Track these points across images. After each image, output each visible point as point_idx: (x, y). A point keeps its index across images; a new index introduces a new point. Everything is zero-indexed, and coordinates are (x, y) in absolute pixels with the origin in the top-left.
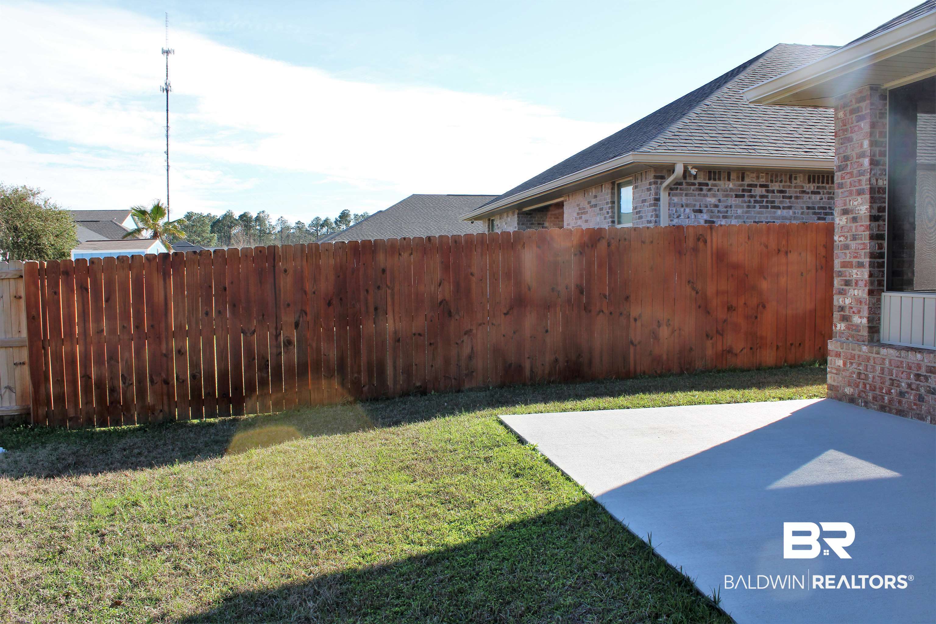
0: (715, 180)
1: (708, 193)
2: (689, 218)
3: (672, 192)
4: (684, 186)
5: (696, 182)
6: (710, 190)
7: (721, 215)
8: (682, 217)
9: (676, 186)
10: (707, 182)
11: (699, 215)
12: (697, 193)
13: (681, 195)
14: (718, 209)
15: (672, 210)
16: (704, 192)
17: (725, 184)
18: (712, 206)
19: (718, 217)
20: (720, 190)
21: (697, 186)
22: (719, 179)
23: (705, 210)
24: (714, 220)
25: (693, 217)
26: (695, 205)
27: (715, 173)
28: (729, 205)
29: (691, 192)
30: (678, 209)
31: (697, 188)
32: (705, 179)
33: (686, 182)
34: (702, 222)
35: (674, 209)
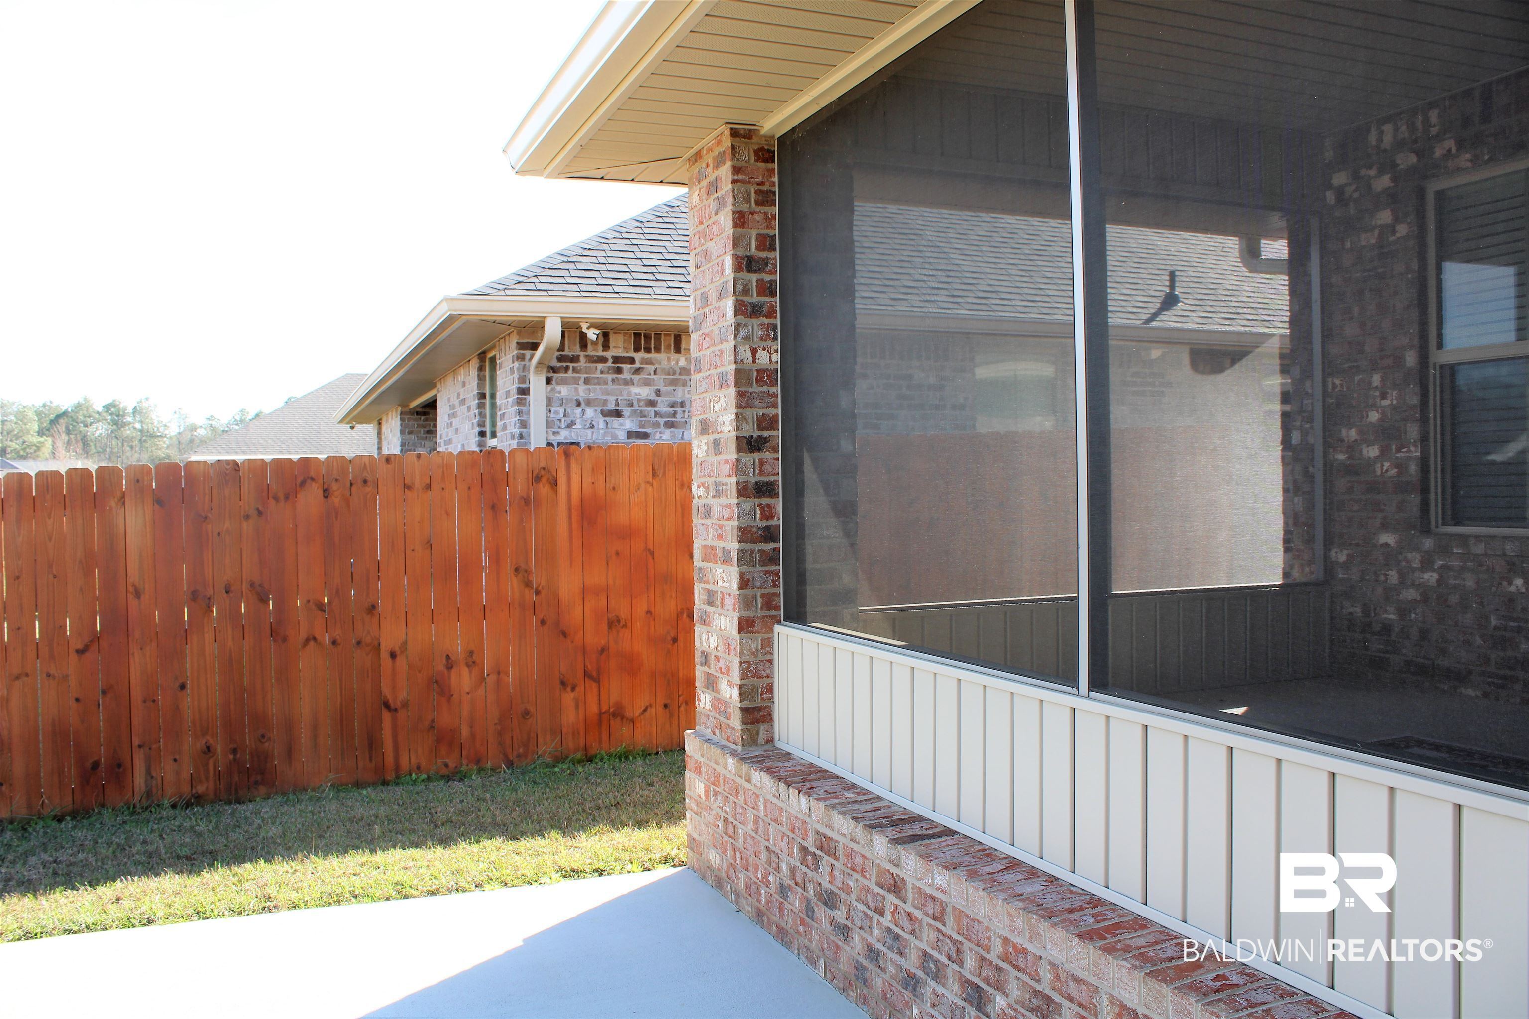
0: (648, 350)
1: (633, 377)
2: (592, 427)
3: (555, 375)
4: (582, 363)
5: (608, 354)
6: (637, 371)
7: (662, 421)
8: (578, 426)
9: (565, 364)
10: (631, 354)
11: (615, 422)
12: (610, 377)
13: (576, 381)
14: (656, 409)
15: (557, 413)
16: (626, 375)
17: (669, 359)
18: (641, 403)
19: (656, 425)
20: (658, 371)
21: (610, 364)
22: (658, 350)
23: (627, 411)
24: (648, 430)
25: (602, 425)
26: (605, 402)
27: (647, 337)
28: (680, 400)
29: (598, 375)
30: (568, 410)
31: (609, 368)
32: (626, 349)
33: (586, 356)
34: (622, 436)
35: (562, 410)
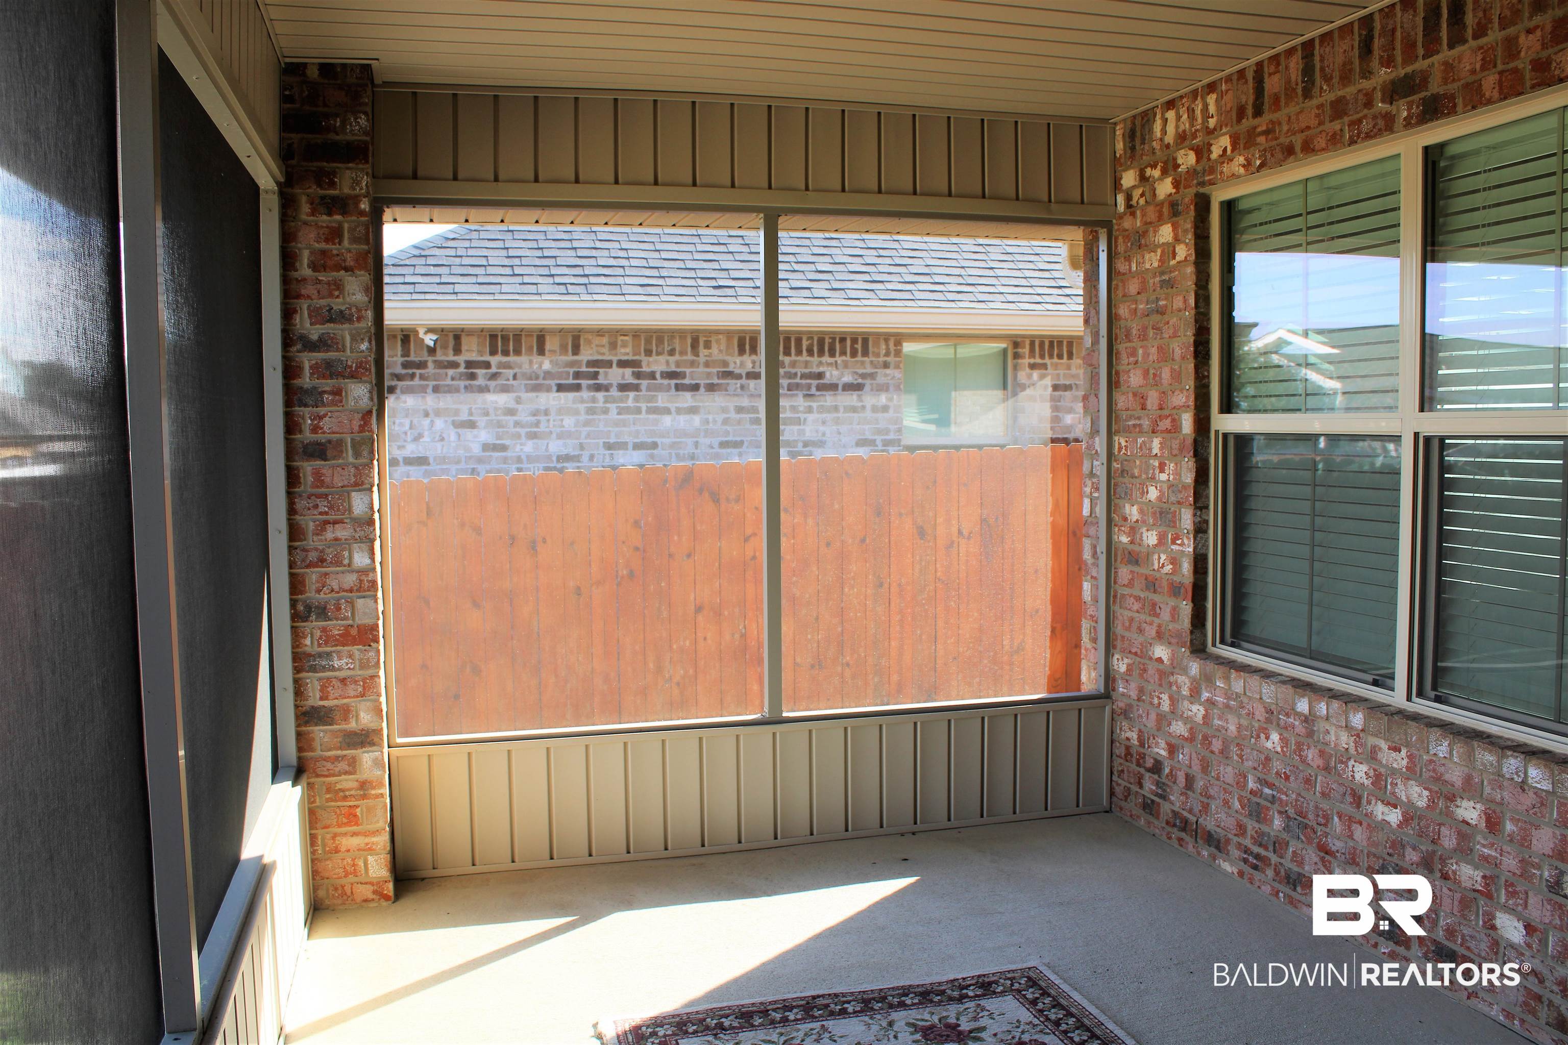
0: (506, 353)
1: (489, 383)
2: (442, 439)
3: (400, 384)
4: (431, 369)
5: (461, 359)
6: (494, 376)
7: (523, 431)
8: (426, 439)
9: (410, 371)
10: (487, 358)
11: (468, 434)
12: (462, 384)
13: (423, 390)
14: (515, 418)
15: (401, 424)
16: (481, 381)
17: (531, 362)
18: (499, 412)
19: (519, 436)
20: (518, 376)
21: (462, 369)
22: (518, 352)
23: (482, 421)
24: (507, 442)
25: (453, 437)
26: (457, 412)
27: (505, 339)
28: (543, 408)
29: (449, 382)
30: (415, 421)
31: (461, 374)
32: (481, 353)
33: (435, 362)
34: (476, 449)
35: (407, 422)
